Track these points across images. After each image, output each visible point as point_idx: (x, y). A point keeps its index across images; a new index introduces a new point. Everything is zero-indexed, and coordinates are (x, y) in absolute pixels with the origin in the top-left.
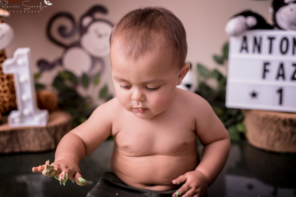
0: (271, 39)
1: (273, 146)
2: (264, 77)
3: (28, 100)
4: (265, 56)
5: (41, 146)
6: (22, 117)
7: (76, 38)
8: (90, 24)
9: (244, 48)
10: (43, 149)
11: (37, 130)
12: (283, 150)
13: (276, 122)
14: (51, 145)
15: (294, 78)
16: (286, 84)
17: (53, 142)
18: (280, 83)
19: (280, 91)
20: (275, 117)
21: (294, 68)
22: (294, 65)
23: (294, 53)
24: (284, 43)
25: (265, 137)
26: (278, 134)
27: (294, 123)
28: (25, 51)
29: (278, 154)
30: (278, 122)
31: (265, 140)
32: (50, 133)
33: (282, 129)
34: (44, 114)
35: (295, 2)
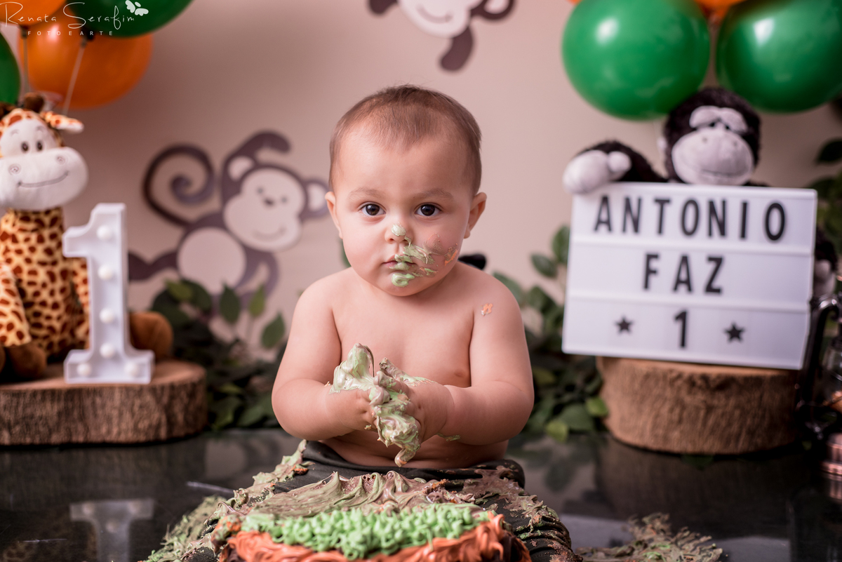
0: (662, 202)
1: (666, 438)
2: (646, 285)
3: (114, 322)
4: (648, 239)
5: (136, 429)
6: (96, 361)
7: (213, 204)
8: (246, 174)
9: (603, 222)
10: (142, 438)
11: (130, 391)
12: (690, 448)
13: (673, 381)
14: (158, 427)
15: (711, 289)
16: (696, 301)
17: (164, 419)
18: (682, 299)
19: (682, 317)
20: (671, 371)
21: (711, 266)
22: (711, 259)
23: (710, 234)
24: (691, 211)
25: (650, 421)
26: (677, 411)
27: (712, 385)
28: (117, 209)
29: (678, 455)
30: (679, 382)
31: (649, 427)
32: (158, 401)
33: (688, 399)
34: (146, 357)
35: (712, 125)
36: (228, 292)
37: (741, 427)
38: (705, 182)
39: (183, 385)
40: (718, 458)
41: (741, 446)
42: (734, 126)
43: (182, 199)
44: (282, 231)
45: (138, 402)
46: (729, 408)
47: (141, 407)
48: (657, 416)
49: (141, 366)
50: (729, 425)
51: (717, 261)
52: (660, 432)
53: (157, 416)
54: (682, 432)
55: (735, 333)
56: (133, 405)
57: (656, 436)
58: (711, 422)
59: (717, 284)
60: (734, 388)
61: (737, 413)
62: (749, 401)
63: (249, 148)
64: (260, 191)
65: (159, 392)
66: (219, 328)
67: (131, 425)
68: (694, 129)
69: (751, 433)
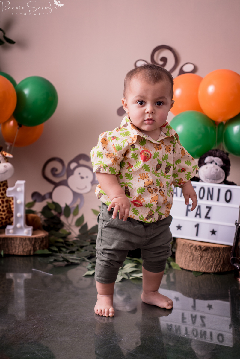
1: (188, 266)
2: (187, 215)
5: (23, 251)
6: (15, 229)
7: (64, 178)
8: (75, 168)
10: (25, 254)
11: (23, 239)
12: (196, 270)
13: (190, 247)
14: (30, 251)
15: (207, 217)
16: (202, 221)
17: (32, 249)
18: (198, 220)
19: (197, 226)
20: (190, 244)
21: (208, 209)
22: (207, 207)
23: (208, 199)
24: (202, 190)
25: (184, 260)
26: (192, 257)
27: (203, 249)
28: (23, 182)
29: (191, 271)
30: (192, 247)
31: (184, 261)
32: (31, 243)
33: (195, 253)
34: (31, 228)
35: (211, 162)
36: (67, 207)
37: (213, 264)
38: (207, 182)
39: (39, 238)
40: (204, 273)
41: (213, 270)
42: (218, 164)
43: (54, 175)
44: (86, 187)
45: (24, 243)
46: (208, 257)
47: (25, 244)
48: (186, 258)
49: (29, 231)
50: (208, 262)
51: (209, 208)
52: (187, 263)
53: (30, 247)
54: (193, 264)
55: (213, 232)
56: (23, 243)
57: (186, 265)
58: (202, 261)
59: (208, 216)
60: (210, 250)
61: (211, 259)
62: (215, 255)
63: (77, 159)
64: (80, 174)
65: (31, 240)
66: (63, 218)
67: (22, 250)
68: (205, 164)
69: (216, 266)
